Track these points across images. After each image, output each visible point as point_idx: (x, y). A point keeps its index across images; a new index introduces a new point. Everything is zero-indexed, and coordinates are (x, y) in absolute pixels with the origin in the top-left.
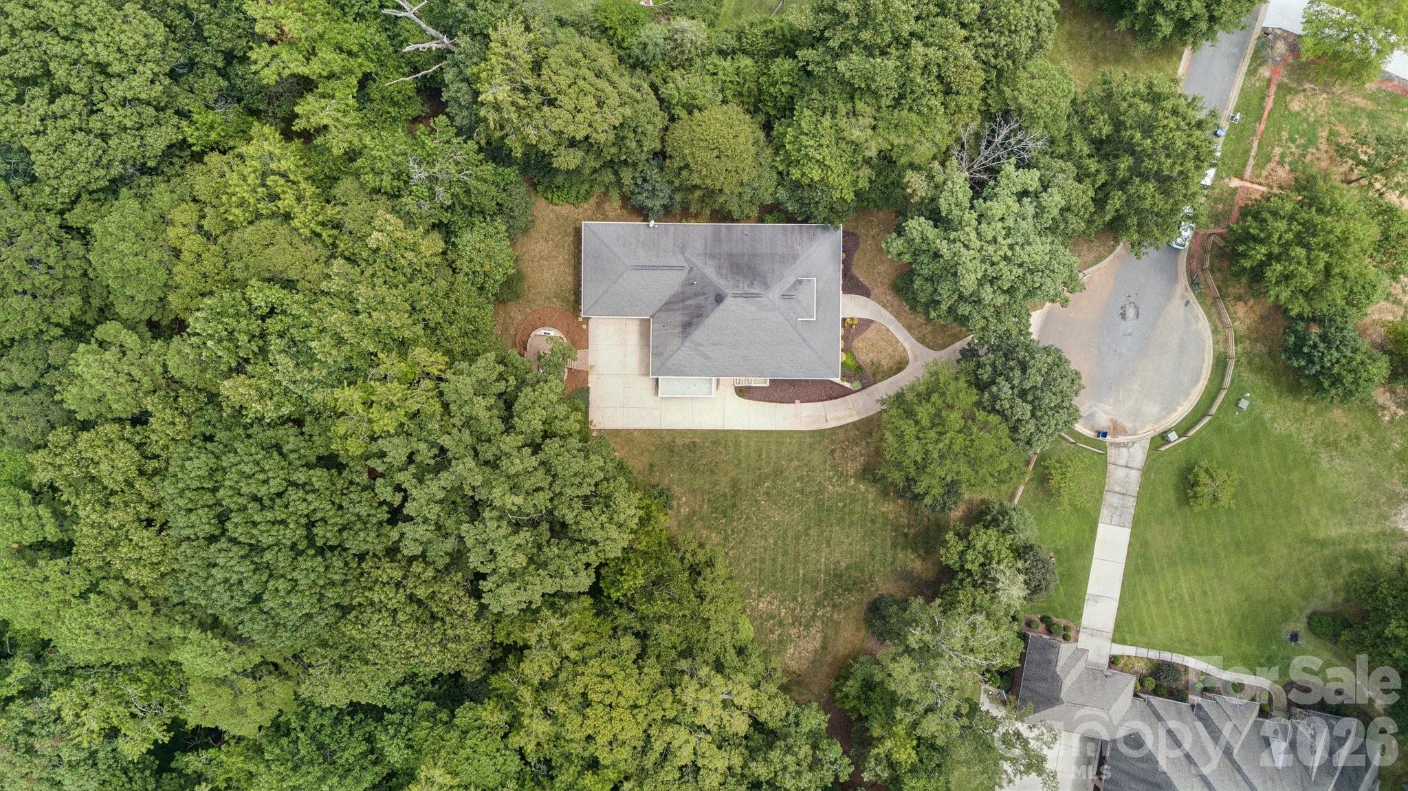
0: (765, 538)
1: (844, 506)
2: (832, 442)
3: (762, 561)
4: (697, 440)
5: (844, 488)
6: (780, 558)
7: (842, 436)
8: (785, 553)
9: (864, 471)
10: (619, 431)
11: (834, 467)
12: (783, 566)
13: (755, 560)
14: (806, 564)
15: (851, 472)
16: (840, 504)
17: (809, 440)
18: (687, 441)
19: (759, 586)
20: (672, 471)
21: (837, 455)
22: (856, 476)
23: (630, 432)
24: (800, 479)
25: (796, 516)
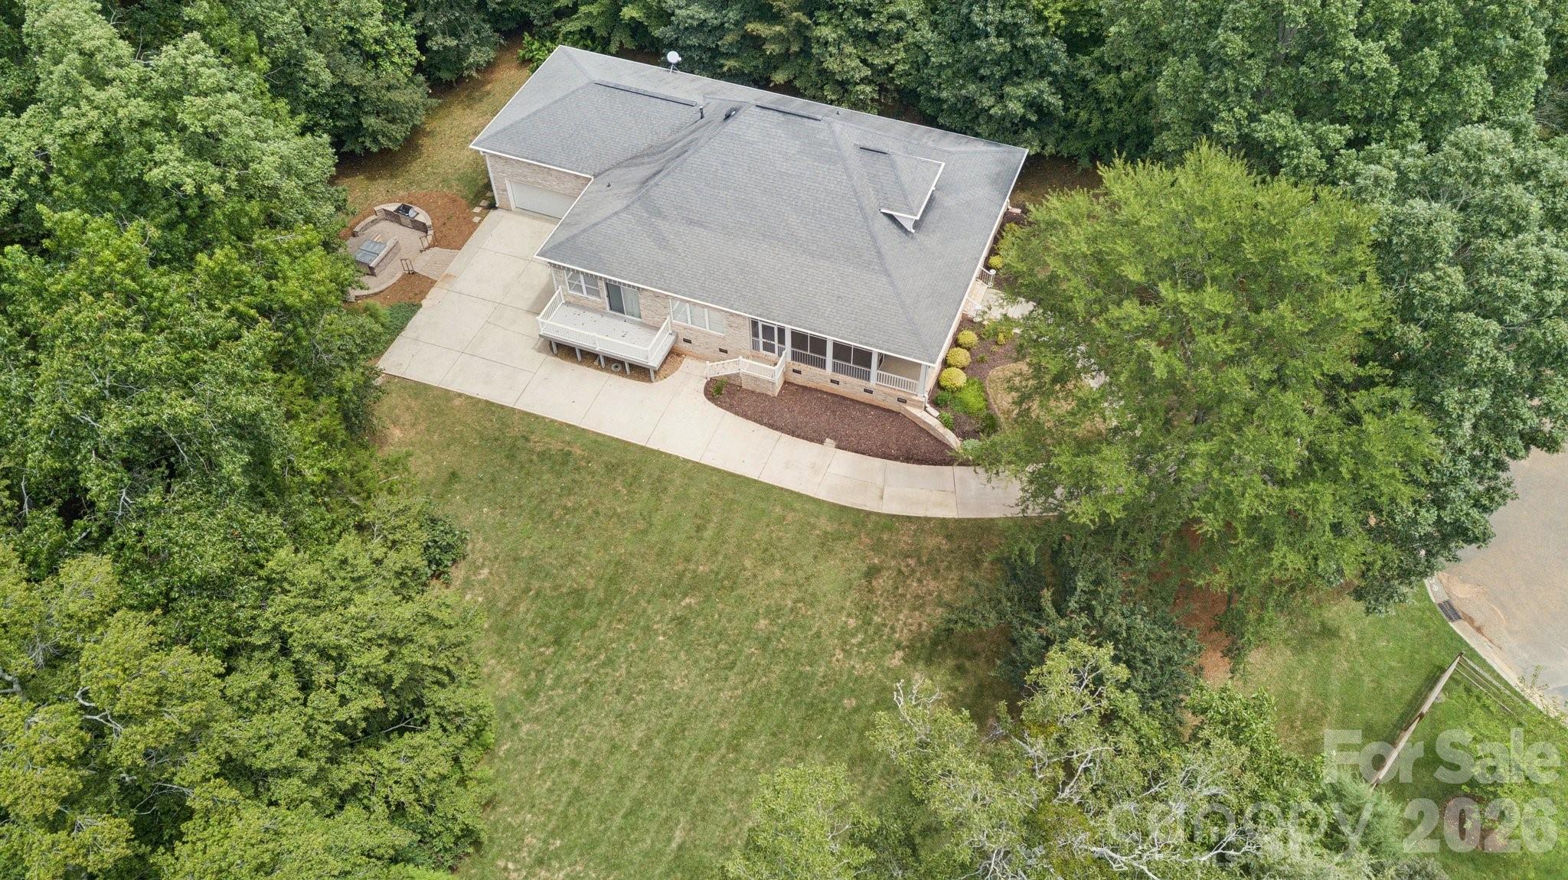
0: (625, 720)
1: (856, 710)
2: (878, 547)
3: (593, 772)
4: (578, 451)
5: (872, 667)
6: (639, 781)
7: (905, 541)
8: (659, 774)
9: (935, 643)
10: (427, 387)
11: (865, 610)
12: (638, 803)
13: (574, 764)
14: (700, 817)
15: (902, 635)
16: (849, 703)
17: (824, 524)
18: (555, 446)
19: (552, 834)
20: (491, 503)
21: (881, 582)
22: (911, 647)
23: (447, 395)
24: (774, 612)
25: (725, 695)
